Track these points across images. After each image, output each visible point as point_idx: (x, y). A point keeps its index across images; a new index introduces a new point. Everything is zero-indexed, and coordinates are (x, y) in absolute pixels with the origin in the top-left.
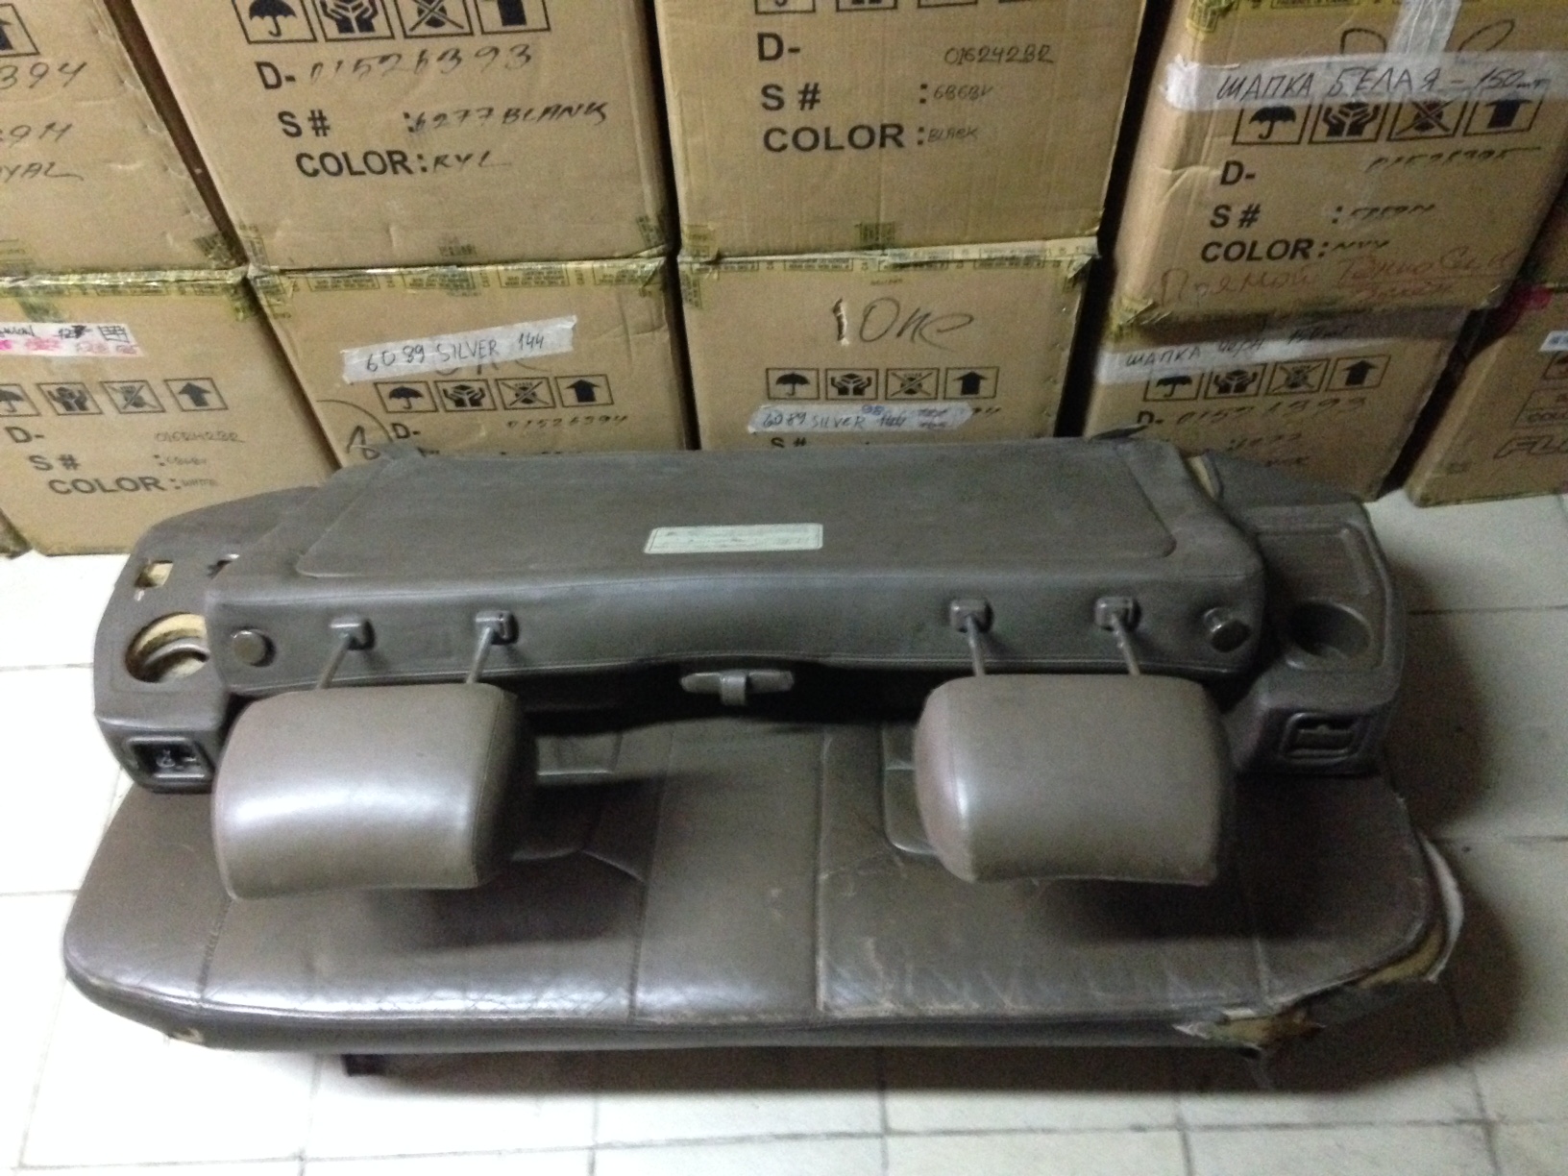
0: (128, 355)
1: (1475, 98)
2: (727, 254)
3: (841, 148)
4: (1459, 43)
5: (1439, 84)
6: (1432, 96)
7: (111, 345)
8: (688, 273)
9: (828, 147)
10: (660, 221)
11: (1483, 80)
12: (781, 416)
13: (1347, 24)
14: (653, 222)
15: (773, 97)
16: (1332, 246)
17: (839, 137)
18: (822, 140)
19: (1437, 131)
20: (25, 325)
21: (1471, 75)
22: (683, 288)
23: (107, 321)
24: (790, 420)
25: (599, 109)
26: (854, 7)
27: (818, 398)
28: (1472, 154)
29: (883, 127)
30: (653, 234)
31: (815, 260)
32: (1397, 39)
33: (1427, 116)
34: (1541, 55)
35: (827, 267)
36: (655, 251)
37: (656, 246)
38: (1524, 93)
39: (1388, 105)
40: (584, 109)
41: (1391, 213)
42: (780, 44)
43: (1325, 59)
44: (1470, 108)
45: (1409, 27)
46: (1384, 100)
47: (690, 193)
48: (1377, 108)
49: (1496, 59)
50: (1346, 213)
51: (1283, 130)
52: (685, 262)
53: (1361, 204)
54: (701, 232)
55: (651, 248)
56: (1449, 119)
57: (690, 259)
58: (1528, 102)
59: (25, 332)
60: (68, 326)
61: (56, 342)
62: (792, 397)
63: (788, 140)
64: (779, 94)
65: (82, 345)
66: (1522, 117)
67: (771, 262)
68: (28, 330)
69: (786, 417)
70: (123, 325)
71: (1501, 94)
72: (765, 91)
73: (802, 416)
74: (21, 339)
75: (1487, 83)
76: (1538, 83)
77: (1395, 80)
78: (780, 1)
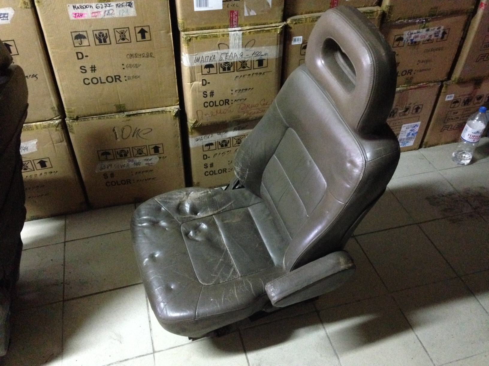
1: (252, 60)
2: (79, 116)
3: (105, 83)
4: (245, 46)
5: (243, 56)
6: (243, 59)
8: (69, 123)
9: (101, 83)
10: (58, 108)
11: (253, 54)
12: (105, 166)
13: (218, 43)
14: (56, 109)
15: (83, 69)
16: (234, 101)
17: (103, 80)
18: (99, 81)
19: (247, 68)
21: (250, 53)
22: (68, 128)
24: (108, 167)
25: (35, 76)
26: (100, 44)
27: (114, 159)
28: (257, 73)
29: (115, 76)
30: (57, 112)
31: (105, 116)
32: (231, 45)
33: (243, 64)
34: (264, 47)
35: (108, 118)
36: (58, 117)
37: (58, 116)
38: (263, 57)
39: (234, 62)
40: (31, 76)
41: (244, 91)
42: (82, 55)
43: (216, 51)
44: (252, 61)
45: (232, 42)
46: (233, 61)
47: (65, 99)
48: (232, 63)
49: (254, 49)
50: (234, 92)
51: (213, 70)
52: (68, 121)
53: (237, 89)
54: (70, 110)
55: (57, 116)
56: (249, 65)
57: (69, 119)
58: (265, 59)
62: (107, 159)
63: (90, 81)
64: (85, 69)
66: (265, 63)
67: (92, 118)
71: (258, 58)
72: (81, 68)
73: (111, 165)
75: (254, 55)
76: (265, 54)
77: (233, 56)
78: (80, 43)
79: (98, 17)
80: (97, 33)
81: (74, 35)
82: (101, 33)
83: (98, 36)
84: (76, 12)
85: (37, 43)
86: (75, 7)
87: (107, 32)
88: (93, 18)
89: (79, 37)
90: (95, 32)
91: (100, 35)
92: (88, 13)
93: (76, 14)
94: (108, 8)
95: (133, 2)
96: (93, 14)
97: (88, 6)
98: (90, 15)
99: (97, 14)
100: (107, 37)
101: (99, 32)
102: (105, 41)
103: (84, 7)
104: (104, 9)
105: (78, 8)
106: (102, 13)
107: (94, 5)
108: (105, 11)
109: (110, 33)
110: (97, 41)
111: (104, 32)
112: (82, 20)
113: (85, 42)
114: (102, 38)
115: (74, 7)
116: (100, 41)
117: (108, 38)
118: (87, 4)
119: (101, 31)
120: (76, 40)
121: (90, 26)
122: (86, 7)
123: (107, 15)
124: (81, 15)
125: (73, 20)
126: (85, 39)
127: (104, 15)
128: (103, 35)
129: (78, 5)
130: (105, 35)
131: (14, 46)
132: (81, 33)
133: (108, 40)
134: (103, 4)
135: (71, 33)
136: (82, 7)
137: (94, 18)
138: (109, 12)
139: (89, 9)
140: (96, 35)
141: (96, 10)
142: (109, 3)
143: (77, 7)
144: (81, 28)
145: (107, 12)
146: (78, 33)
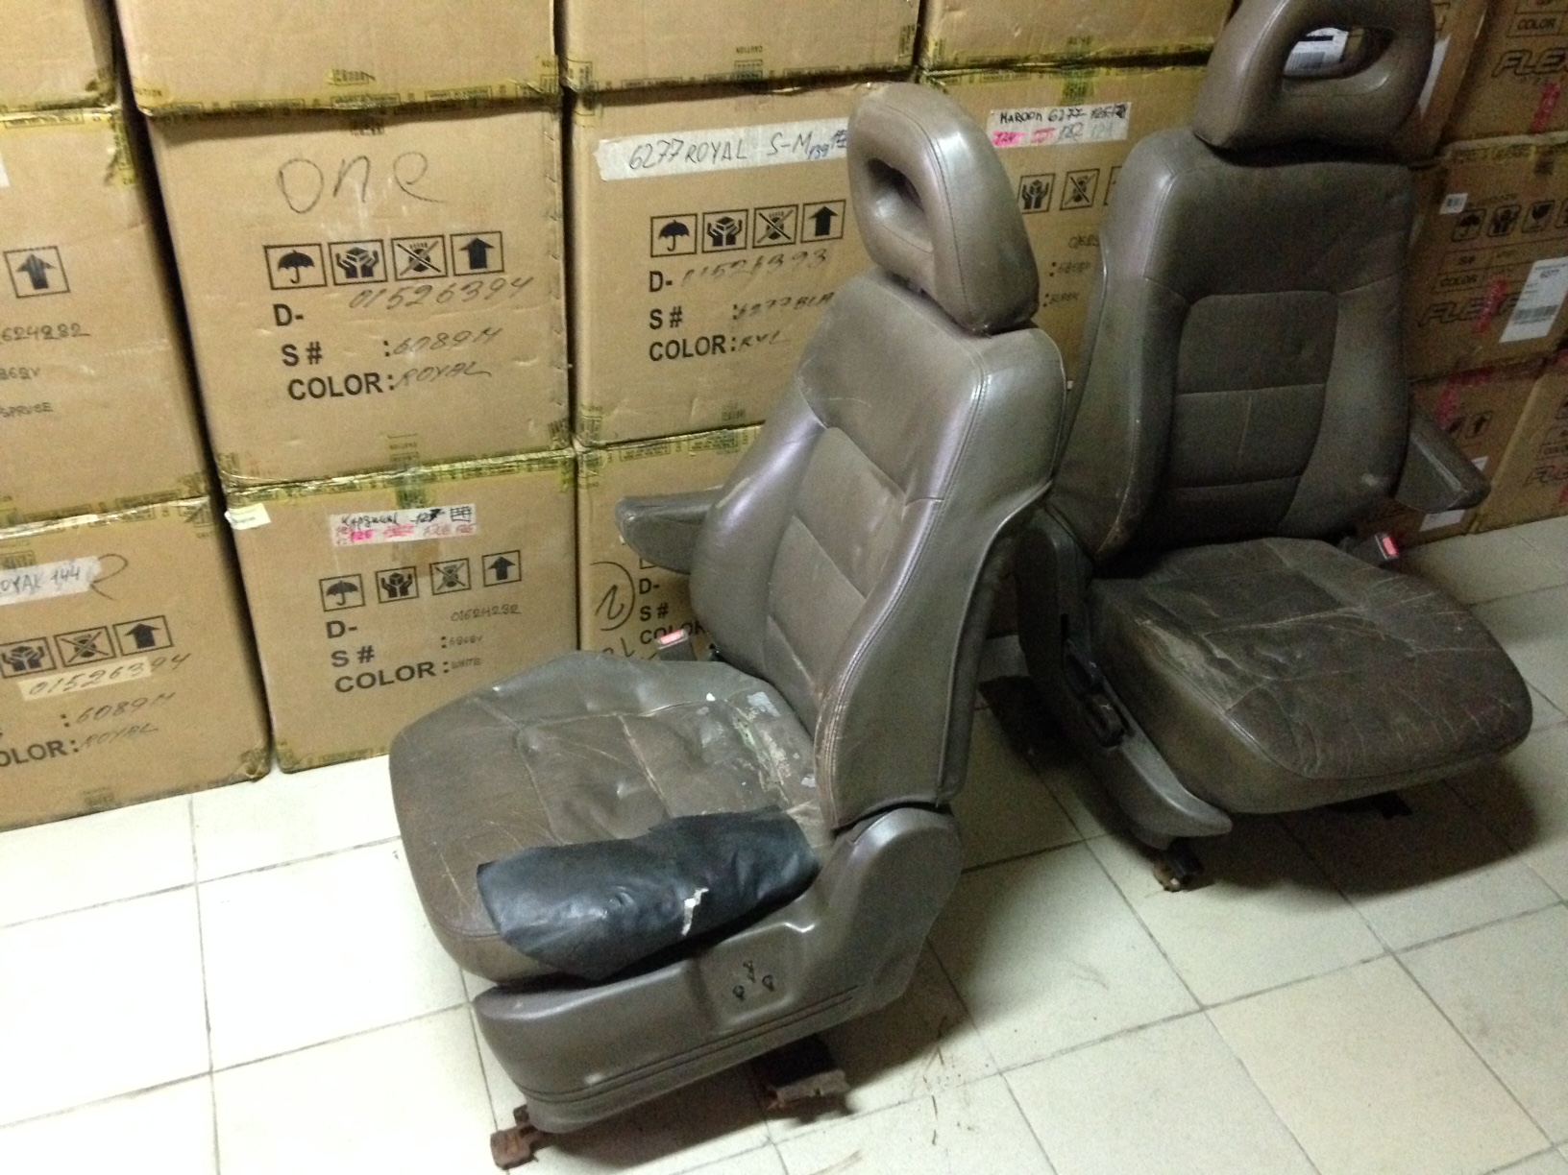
0: (464, 534)
7: (456, 524)
20: (391, 513)
23: (461, 503)
26: (1025, 212)
59: (390, 520)
60: (428, 511)
61: (412, 527)
65: (431, 528)
68: (393, 518)
70: (472, 506)
74: (382, 527)
79: (1044, 144)
80: (1030, 182)
82: (1037, 182)
83: (1028, 190)
84: (1001, 130)
86: (1005, 118)
88: (1033, 145)
90: (1026, 182)
91: (1032, 190)
92: (1026, 134)
93: (1000, 135)
94: (1073, 120)
95: (1129, 104)
96: (1038, 135)
97: (1032, 115)
98: (1030, 136)
99: (1045, 134)
100: (1046, 193)
101: (1035, 179)
102: (1038, 205)
103: (1025, 116)
104: (1066, 122)
105: (1011, 119)
106: (1056, 133)
107: (1045, 112)
108: (1065, 128)
109: (1056, 184)
110: (1021, 205)
111: (1044, 181)
112: (1009, 150)
114: (1034, 197)
115: (1003, 117)
116: (1029, 205)
117: (1047, 197)
118: (1033, 110)
119: (1039, 178)
121: (1020, 166)
122: (1028, 117)
123: (1067, 136)
124: (1011, 137)
127: (1060, 138)
128: (1039, 189)
129: (1012, 112)
130: (1043, 188)
131: (841, 214)
133: (1045, 200)
134: (1066, 110)
136: (1019, 118)
137: (1036, 144)
138: (1071, 131)
139: (1032, 124)
140: (1025, 187)
141: (1045, 124)
142: (1079, 107)
143: (1008, 117)
145: (1067, 130)
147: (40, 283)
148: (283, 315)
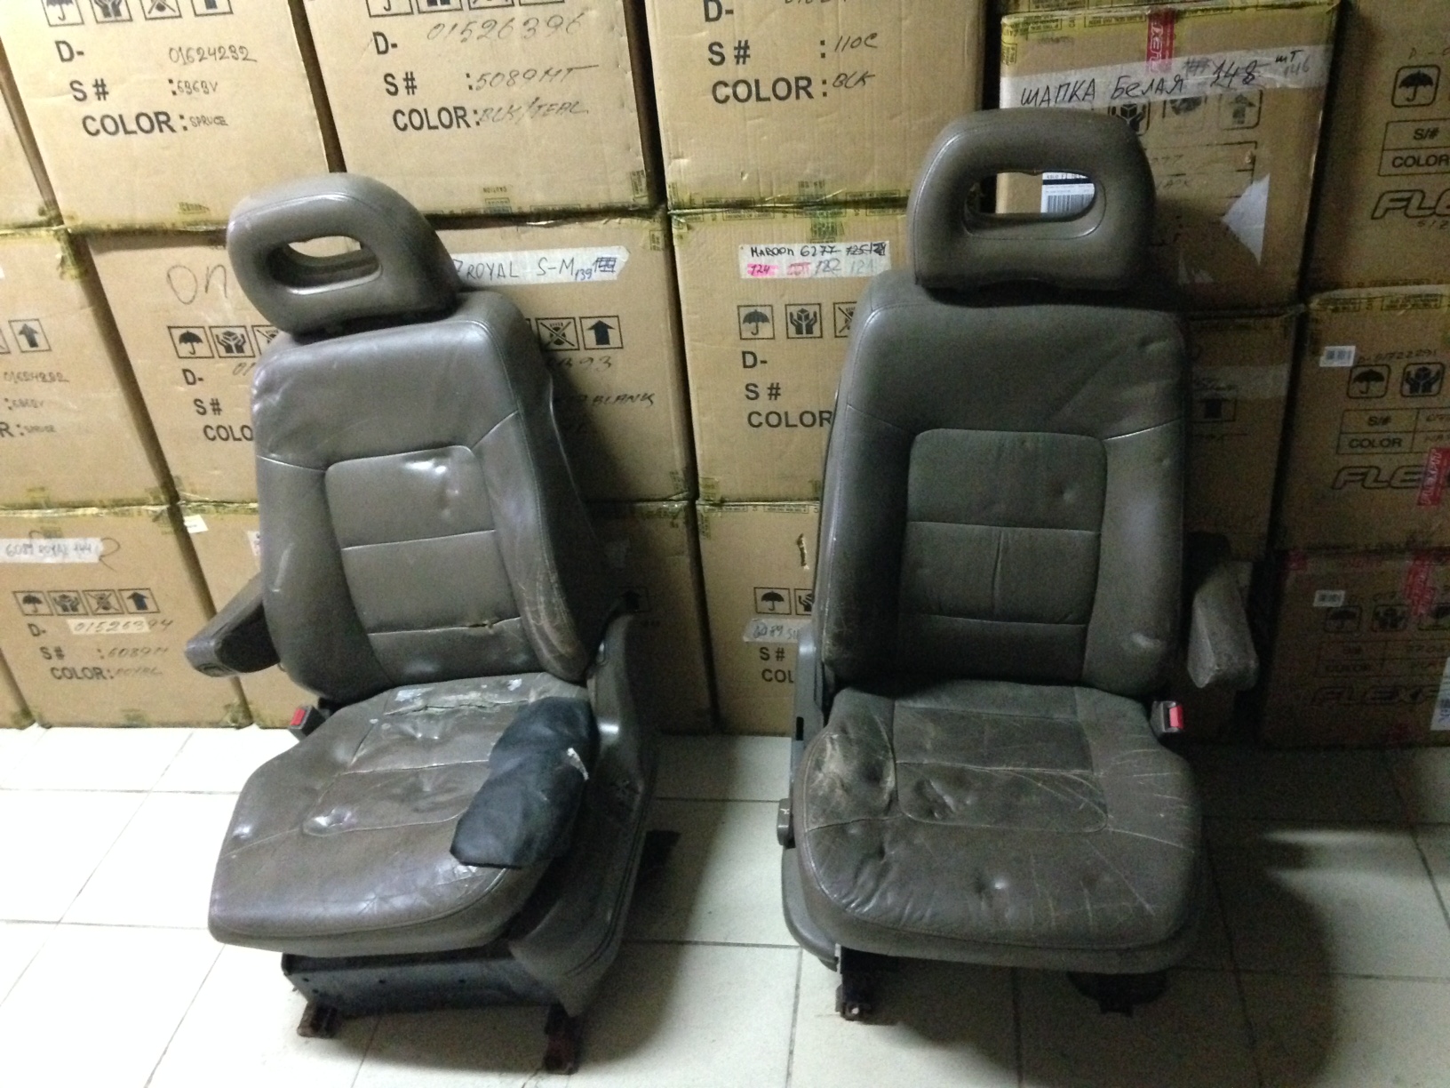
2: (727, 499)
3: (796, 426)
8: (702, 512)
9: (787, 425)
10: (685, 475)
12: (766, 628)
14: (681, 475)
15: (752, 391)
17: (794, 419)
18: (783, 420)
22: (699, 523)
24: (773, 631)
25: (649, 398)
26: (798, 336)
27: (790, 614)
29: (821, 413)
30: (681, 483)
31: (784, 505)
34: (1226, 369)
35: (792, 510)
36: (681, 496)
37: (682, 492)
38: (1222, 394)
40: (641, 397)
42: (755, 358)
47: (702, 455)
52: (701, 506)
54: (710, 483)
55: (678, 494)
57: (703, 503)
58: (1226, 400)
62: (773, 612)
63: (762, 420)
64: (757, 390)
66: (1226, 411)
67: (755, 506)
69: (769, 629)
71: (1207, 395)
72: (747, 387)
73: (780, 628)
78: (755, 332)
79: (801, 276)
80: (794, 310)
81: (744, 312)
82: (803, 311)
83: (795, 317)
84: (754, 263)
85: (664, 327)
86: (756, 251)
87: (816, 308)
88: (790, 277)
89: (755, 318)
90: (791, 309)
91: (800, 318)
92: (780, 267)
93: (754, 267)
94: (827, 256)
95: (887, 242)
96: (793, 268)
97: (783, 251)
98: (785, 270)
99: (800, 268)
100: (816, 321)
101: (800, 308)
102: (809, 331)
103: (776, 251)
104: (819, 257)
105: (762, 253)
106: (812, 267)
107: (797, 248)
108: (821, 262)
109: (824, 313)
110: (792, 329)
111: (811, 310)
112: (766, 281)
113: (766, 331)
114: (804, 324)
115: (753, 251)
116: (799, 331)
117: (817, 325)
118: (783, 245)
119: (805, 308)
120: (747, 324)
121: (782, 296)
122: (779, 251)
123: (824, 271)
124: (767, 269)
125: (747, 281)
126: (766, 323)
127: (817, 272)
128: (807, 317)
129: (762, 247)
130: (811, 316)
131: (617, 328)
132: (759, 310)
133: (816, 328)
134: (818, 246)
135: (739, 307)
136: (769, 252)
137: (794, 276)
138: (828, 266)
139: (784, 257)
140: (791, 314)
141: (798, 259)
142: (832, 245)
143: (759, 251)
144: (760, 299)
145: (823, 265)
146: (752, 310)
147: (33, 343)
148: (190, 378)
